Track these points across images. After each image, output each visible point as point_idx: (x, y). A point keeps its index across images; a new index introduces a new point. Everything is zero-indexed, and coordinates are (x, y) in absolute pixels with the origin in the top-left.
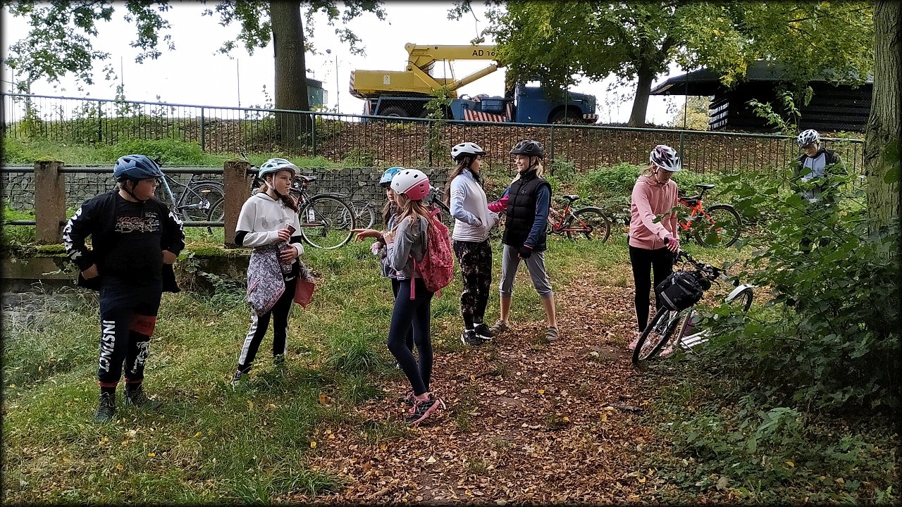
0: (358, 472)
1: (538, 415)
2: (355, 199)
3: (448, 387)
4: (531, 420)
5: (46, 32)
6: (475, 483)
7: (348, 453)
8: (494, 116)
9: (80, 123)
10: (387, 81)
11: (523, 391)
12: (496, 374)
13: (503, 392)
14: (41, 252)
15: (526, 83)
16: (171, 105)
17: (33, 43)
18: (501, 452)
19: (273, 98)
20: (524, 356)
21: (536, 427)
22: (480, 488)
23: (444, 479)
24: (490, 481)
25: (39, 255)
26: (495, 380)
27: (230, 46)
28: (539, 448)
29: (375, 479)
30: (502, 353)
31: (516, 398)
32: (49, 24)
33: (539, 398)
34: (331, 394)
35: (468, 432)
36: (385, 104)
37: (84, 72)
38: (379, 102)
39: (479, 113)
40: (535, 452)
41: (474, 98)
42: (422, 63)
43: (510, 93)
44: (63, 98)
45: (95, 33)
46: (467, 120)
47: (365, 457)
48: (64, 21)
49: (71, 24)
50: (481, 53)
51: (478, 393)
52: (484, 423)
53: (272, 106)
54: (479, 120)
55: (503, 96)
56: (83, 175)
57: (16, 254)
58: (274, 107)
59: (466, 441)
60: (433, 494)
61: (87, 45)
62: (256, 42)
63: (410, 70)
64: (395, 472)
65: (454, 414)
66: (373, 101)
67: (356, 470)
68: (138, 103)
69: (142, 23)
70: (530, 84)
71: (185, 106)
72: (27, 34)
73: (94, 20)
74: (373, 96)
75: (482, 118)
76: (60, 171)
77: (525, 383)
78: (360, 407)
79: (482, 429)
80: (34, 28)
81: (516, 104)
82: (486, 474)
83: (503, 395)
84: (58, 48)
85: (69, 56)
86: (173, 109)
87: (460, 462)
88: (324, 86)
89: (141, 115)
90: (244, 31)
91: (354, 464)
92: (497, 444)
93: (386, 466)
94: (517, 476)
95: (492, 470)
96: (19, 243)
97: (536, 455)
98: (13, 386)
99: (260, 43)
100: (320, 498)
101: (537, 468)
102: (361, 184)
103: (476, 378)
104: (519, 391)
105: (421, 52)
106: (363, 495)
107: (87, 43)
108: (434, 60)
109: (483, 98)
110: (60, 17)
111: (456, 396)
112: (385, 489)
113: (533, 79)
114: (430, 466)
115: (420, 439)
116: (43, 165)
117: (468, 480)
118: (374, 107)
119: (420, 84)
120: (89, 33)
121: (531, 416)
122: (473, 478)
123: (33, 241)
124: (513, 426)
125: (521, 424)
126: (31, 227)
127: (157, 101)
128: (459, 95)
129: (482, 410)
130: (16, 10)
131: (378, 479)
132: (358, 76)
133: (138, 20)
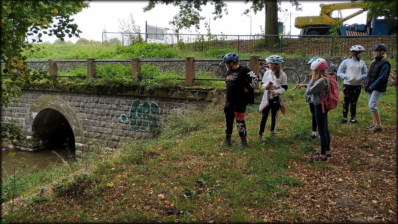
0: (308, 180)
1: (390, 167)
2: (298, 70)
3: (345, 151)
4: (386, 169)
5: (185, 11)
6: (362, 192)
7: (304, 172)
8: (361, 33)
9: (196, 43)
10: (311, 21)
11: (381, 156)
12: (367, 147)
13: (372, 155)
14: (187, 89)
15: (378, 17)
16: (226, 36)
17: (181, 15)
18: (373, 180)
19: (264, 30)
20: (381, 140)
21: (389, 172)
22: (364, 194)
23: (347, 188)
24: (369, 192)
25: (186, 90)
26: (367, 150)
27: (248, 11)
28: (391, 181)
29: (316, 184)
30: (370, 138)
31: (378, 158)
32: (186, 8)
33: (390, 159)
34: (294, 148)
35: (356, 171)
36: (310, 30)
37: (197, 25)
38: (307, 29)
39: (354, 32)
40: (390, 183)
41: (351, 26)
42: (327, 12)
43: (369, 23)
44: (191, 35)
45: (201, 10)
46: (348, 35)
47: (311, 175)
48: (191, 7)
49: (193, 8)
50: (355, 5)
51: (359, 154)
52: (363, 168)
53: (263, 34)
54: (353, 35)
55: (365, 24)
56: (198, 62)
57: (179, 89)
58: (264, 34)
59: (355, 174)
60: (342, 193)
61: (198, 15)
62: (258, 9)
63: (321, 15)
64: (324, 182)
65: (349, 162)
66: (304, 29)
67: (308, 179)
68: (216, 35)
69: (216, 5)
70: (379, 18)
71: (230, 35)
72: (179, 12)
73: (201, 5)
74: (305, 27)
75: (355, 34)
76: (194, 61)
77: (382, 152)
78: (306, 155)
79: (363, 170)
80: (181, 10)
81: (372, 27)
82: (366, 189)
83: (372, 156)
84: (189, 16)
85: (192, 19)
86: (227, 37)
87: (353, 182)
88: (284, 24)
89: (217, 40)
90: (253, 5)
91: (307, 177)
92: (371, 177)
93: (320, 180)
94: (381, 191)
95: (369, 187)
96: (180, 86)
97: (390, 184)
98: (180, 134)
99: (259, 9)
100: (294, 188)
101: (391, 189)
102: (301, 64)
103: (358, 148)
104: (379, 156)
105: (327, 7)
106: (312, 189)
107: (198, 14)
108: (333, 10)
109: (356, 25)
110: (189, 5)
111: (349, 155)
112: (321, 189)
113: (381, 15)
114: (339, 182)
115: (334, 171)
116: (189, 59)
117: (358, 190)
118: (305, 32)
119: (326, 21)
120: (199, 10)
121: (386, 167)
122: (360, 190)
123: (184, 85)
124: (377, 170)
125: (382, 170)
126: (183, 80)
127: (221, 34)
128: (344, 25)
129: (362, 162)
130: (175, 4)
131: (317, 184)
132: (298, 19)
133: (215, 4)
